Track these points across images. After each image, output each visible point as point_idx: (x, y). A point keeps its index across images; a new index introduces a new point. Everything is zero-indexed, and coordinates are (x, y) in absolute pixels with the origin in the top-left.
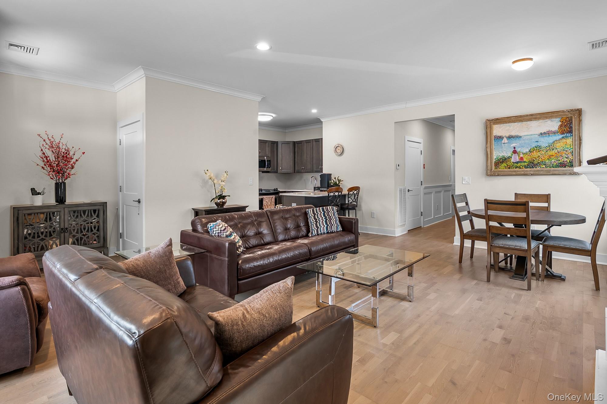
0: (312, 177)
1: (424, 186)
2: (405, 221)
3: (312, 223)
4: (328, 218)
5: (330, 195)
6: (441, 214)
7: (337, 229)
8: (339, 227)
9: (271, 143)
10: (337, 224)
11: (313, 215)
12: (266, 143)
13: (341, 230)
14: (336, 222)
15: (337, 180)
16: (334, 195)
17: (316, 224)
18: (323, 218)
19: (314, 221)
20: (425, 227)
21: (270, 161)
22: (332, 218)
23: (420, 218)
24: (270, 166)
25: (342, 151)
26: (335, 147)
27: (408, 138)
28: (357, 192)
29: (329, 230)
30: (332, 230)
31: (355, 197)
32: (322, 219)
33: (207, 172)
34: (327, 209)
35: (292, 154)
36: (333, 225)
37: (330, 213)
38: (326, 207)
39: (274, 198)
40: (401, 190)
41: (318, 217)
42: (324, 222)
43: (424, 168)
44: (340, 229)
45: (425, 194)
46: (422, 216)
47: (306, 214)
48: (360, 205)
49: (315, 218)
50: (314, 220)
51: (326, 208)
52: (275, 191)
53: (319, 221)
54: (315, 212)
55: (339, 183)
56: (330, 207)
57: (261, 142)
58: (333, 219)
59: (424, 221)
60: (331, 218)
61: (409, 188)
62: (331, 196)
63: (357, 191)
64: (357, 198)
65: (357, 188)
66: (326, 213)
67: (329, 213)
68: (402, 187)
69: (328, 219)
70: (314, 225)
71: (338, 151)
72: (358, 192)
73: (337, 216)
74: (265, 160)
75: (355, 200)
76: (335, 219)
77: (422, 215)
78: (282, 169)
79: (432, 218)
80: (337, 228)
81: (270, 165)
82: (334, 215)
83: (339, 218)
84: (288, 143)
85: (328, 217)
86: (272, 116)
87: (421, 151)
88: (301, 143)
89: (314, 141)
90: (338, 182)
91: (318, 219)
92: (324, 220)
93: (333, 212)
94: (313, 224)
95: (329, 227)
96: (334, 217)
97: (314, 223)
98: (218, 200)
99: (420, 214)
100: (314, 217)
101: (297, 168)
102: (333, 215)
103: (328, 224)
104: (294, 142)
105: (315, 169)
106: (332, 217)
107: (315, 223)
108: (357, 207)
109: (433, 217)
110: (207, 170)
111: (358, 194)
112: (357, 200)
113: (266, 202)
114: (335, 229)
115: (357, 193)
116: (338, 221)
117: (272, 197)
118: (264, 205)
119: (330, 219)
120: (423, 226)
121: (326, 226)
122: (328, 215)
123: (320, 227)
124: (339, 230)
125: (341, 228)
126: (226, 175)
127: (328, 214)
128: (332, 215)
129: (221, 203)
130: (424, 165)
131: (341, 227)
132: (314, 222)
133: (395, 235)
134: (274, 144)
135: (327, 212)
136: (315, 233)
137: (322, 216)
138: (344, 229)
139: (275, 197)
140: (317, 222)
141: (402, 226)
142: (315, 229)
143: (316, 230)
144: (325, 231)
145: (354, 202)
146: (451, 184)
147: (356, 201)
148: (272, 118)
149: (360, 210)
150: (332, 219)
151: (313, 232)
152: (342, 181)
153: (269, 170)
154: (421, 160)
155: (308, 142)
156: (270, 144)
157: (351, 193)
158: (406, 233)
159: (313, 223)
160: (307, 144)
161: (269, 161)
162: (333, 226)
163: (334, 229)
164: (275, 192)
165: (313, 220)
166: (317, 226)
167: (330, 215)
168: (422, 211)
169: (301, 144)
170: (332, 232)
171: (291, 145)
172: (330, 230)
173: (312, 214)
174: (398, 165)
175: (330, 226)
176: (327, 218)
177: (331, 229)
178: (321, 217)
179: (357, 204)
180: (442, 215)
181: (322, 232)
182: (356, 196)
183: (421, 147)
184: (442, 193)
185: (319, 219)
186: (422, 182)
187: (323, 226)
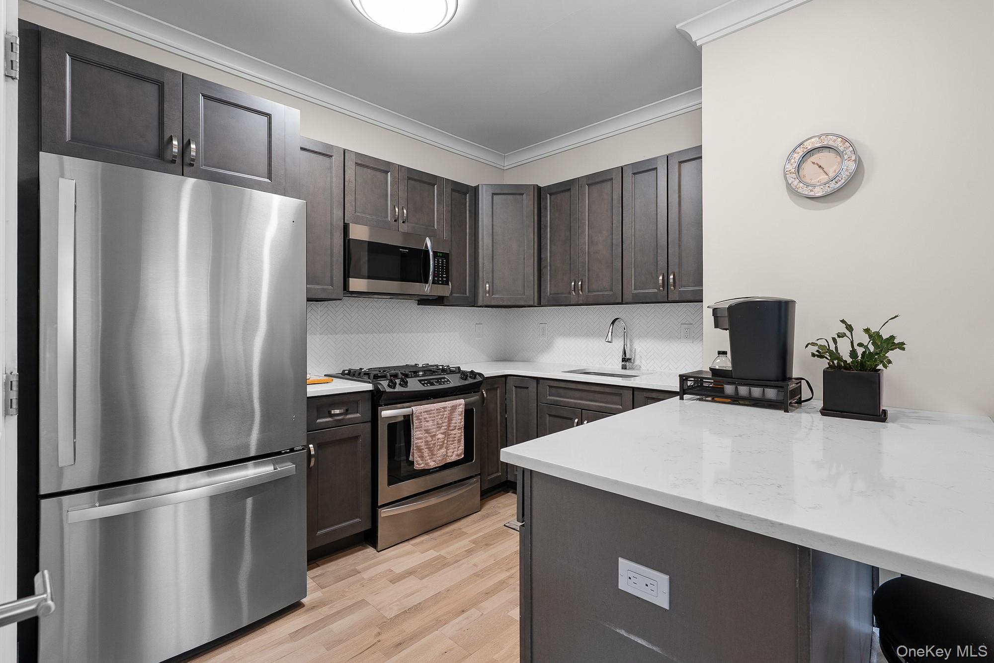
9: (453, 190)
12: (434, 185)
21: (446, 256)
24: (447, 277)
35: (531, 235)
39: (461, 409)
52: (466, 379)
57: (409, 178)
74: (428, 251)
78: (492, 291)
81: (447, 274)
84: (516, 191)
88: (569, 190)
89: (628, 171)
101: (548, 290)
104: (541, 188)
105: (631, 289)
113: (427, 431)
117: (454, 408)
118: (413, 449)
134: (463, 195)
139: (466, 405)
153: (444, 291)
155: (599, 179)
156: (447, 190)
160: (595, 188)
161: (443, 258)
164: (467, 382)
169: (567, 194)
171: (528, 202)
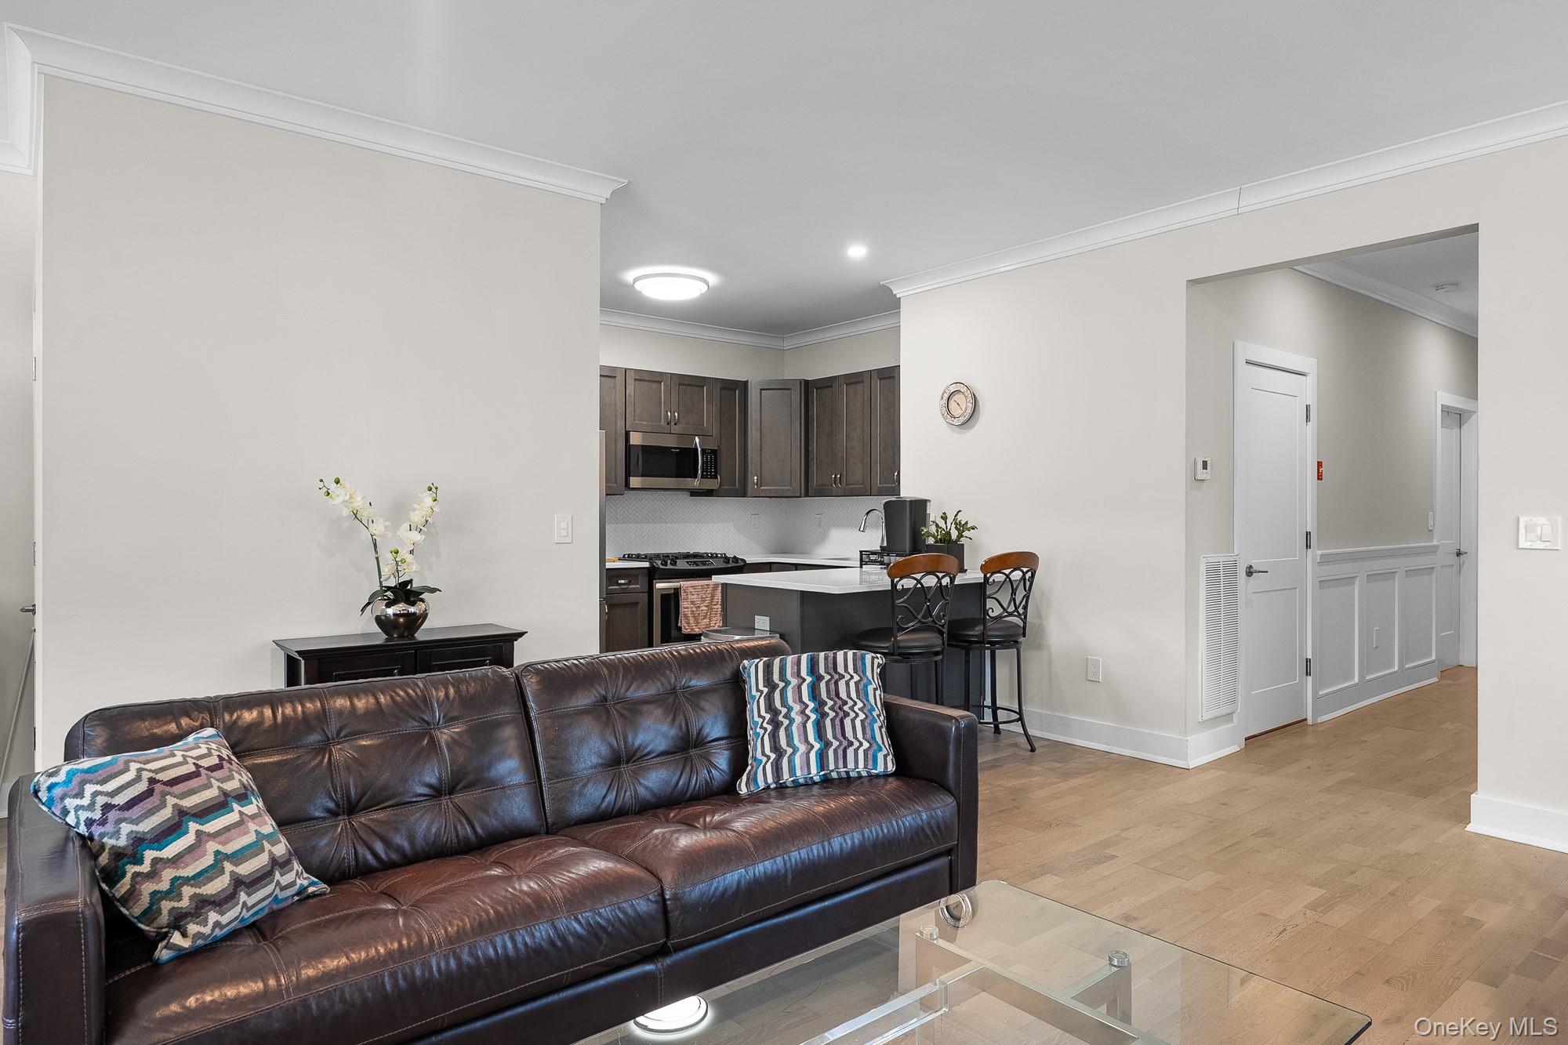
0: (868, 513)
1: (1320, 552)
2: (1234, 701)
3: (758, 730)
4: (832, 708)
5: (899, 587)
6: (1393, 667)
7: (870, 762)
8: (880, 756)
9: (722, 387)
10: (872, 740)
11: (766, 690)
12: (703, 387)
13: (891, 768)
14: (868, 731)
15: (953, 526)
16: (919, 586)
17: (774, 736)
18: (807, 706)
19: (764, 718)
20: (1319, 720)
21: (714, 452)
22: (852, 708)
23: (1301, 687)
24: (716, 472)
25: (969, 411)
26: (946, 396)
27: (1247, 350)
28: (1024, 574)
29: (832, 766)
30: (845, 766)
31: (1014, 592)
32: (803, 712)
33: (333, 486)
34: (831, 665)
35: (797, 429)
36: (851, 744)
37: (842, 684)
38: (831, 654)
40: (1213, 571)
41: (784, 703)
42: (810, 726)
43: (1320, 477)
44: (885, 763)
45: (1323, 584)
46: (1310, 678)
47: (737, 683)
48: (1040, 630)
49: (770, 707)
50: (768, 716)
51: (826, 658)
52: (728, 563)
53: (786, 722)
54: (776, 677)
55: (960, 536)
56: (850, 653)
57: (680, 384)
58: (852, 715)
59: (1316, 698)
60: (846, 708)
61: (1253, 563)
62: (905, 591)
63: (1025, 570)
64: (1027, 597)
65: (1025, 561)
66: (823, 685)
67: (836, 683)
68: (1222, 558)
69: (832, 714)
70: (766, 738)
71: (956, 411)
72: (1029, 575)
73: (875, 694)
74: (697, 449)
75: (1016, 608)
76: (862, 716)
77: (1308, 673)
78: (760, 483)
79: (1352, 683)
80: (871, 757)
81: (716, 469)
82: (862, 692)
83: (887, 706)
84: (784, 386)
85: (830, 703)
86: (706, 282)
87: (1308, 408)
88: (831, 386)
89: (875, 376)
90: (954, 534)
91: (784, 711)
92: (813, 717)
93: (856, 678)
94: (762, 731)
95: (831, 752)
96: (860, 705)
97: (766, 729)
98: (388, 605)
99: (1299, 667)
100: (769, 699)
101: (815, 481)
102: (853, 695)
103: (830, 736)
104: (807, 382)
105: (877, 482)
106: (851, 703)
107: (769, 728)
108: (1024, 636)
109: (1356, 680)
110: (337, 482)
111: (1028, 582)
112: (1025, 608)
113: (693, 603)
114: (861, 765)
115: (1023, 578)
116: (876, 726)
118: (681, 617)
119: (841, 714)
120: (1315, 715)
121: (817, 746)
122: (833, 693)
123: (790, 751)
124: (880, 769)
125: (890, 758)
126: (428, 500)
127: (832, 686)
128: (849, 696)
129: (401, 620)
130: (1320, 464)
131: (895, 756)
132: (765, 725)
133: (1186, 760)
134: (734, 390)
135: (827, 677)
136: (765, 777)
137: (805, 698)
138: (904, 768)
140: (776, 725)
141: (1216, 721)
142: (764, 759)
143: (769, 764)
144: (814, 770)
145: (1010, 614)
146: (1435, 543)
147: (1021, 611)
148: (704, 288)
149: (1039, 647)
150: (846, 715)
151: (756, 773)
152: (973, 528)
153: (713, 483)
154: (1304, 445)
155: (854, 380)
156: (717, 389)
157: (999, 577)
158: (1235, 749)
159: (762, 727)
160: (851, 388)
161: (712, 454)
162: (850, 752)
163: (857, 764)
164: (728, 566)
165: (763, 713)
166: (776, 748)
167: (843, 695)
168: (1309, 657)
170: (847, 782)
171: (796, 397)
172: (837, 767)
173: (761, 687)
174: (1200, 465)
175: (835, 751)
176: (826, 709)
177: (841, 764)
178: (801, 701)
179: (1025, 623)
180: (1396, 668)
181: (799, 773)
182: (1020, 594)
183: (1307, 390)
184: (1396, 579)
185: (790, 709)
186: (1308, 534)
187: (802, 748)
